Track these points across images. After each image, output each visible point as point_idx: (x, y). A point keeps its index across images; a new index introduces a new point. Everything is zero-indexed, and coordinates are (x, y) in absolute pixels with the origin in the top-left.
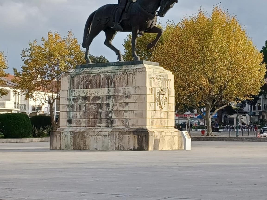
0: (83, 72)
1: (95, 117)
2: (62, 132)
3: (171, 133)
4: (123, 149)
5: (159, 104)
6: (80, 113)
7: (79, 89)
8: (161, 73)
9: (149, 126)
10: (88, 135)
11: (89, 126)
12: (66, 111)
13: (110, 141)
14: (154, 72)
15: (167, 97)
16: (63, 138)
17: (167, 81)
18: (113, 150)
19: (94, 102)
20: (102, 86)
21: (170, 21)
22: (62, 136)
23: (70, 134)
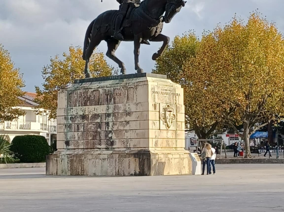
0: (82, 87)
1: (94, 138)
2: (58, 155)
3: (180, 155)
4: (123, 174)
5: (165, 122)
6: (78, 134)
7: (77, 106)
8: (167, 87)
9: (153, 147)
10: (86, 159)
11: (87, 149)
12: (63, 131)
13: (110, 165)
14: (159, 86)
15: (175, 114)
16: (59, 162)
17: (174, 96)
18: (112, 176)
19: (92, 121)
20: (101, 103)
21: (206, 31)
22: (58, 160)
23: (66, 158)
